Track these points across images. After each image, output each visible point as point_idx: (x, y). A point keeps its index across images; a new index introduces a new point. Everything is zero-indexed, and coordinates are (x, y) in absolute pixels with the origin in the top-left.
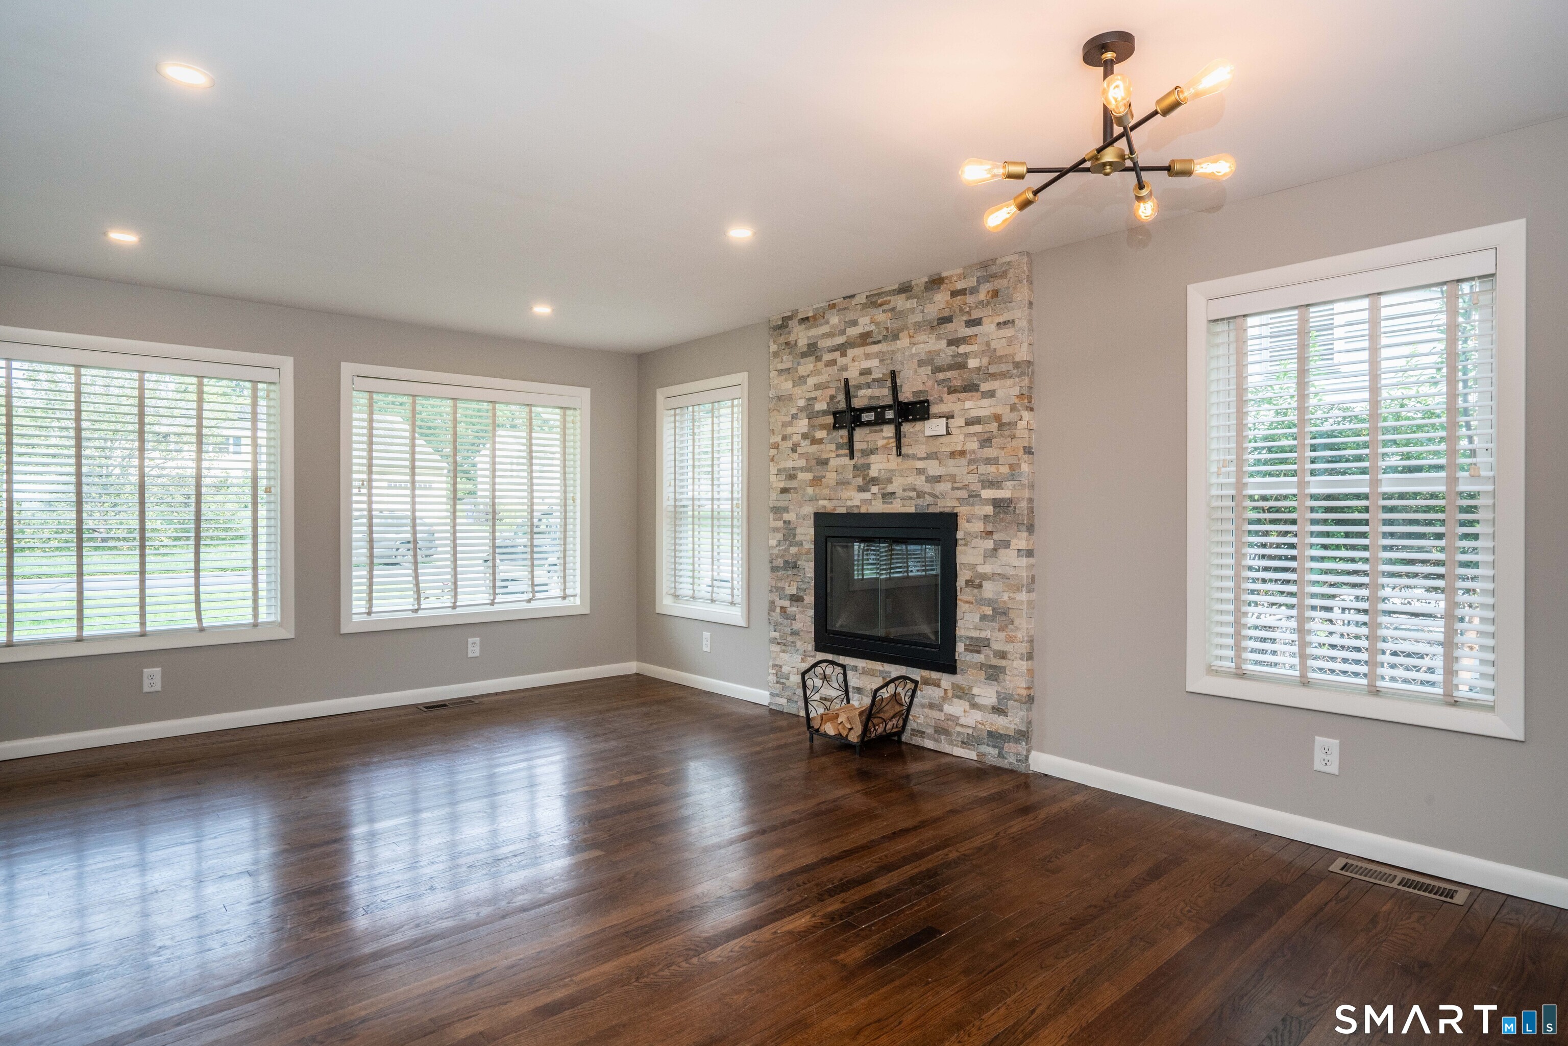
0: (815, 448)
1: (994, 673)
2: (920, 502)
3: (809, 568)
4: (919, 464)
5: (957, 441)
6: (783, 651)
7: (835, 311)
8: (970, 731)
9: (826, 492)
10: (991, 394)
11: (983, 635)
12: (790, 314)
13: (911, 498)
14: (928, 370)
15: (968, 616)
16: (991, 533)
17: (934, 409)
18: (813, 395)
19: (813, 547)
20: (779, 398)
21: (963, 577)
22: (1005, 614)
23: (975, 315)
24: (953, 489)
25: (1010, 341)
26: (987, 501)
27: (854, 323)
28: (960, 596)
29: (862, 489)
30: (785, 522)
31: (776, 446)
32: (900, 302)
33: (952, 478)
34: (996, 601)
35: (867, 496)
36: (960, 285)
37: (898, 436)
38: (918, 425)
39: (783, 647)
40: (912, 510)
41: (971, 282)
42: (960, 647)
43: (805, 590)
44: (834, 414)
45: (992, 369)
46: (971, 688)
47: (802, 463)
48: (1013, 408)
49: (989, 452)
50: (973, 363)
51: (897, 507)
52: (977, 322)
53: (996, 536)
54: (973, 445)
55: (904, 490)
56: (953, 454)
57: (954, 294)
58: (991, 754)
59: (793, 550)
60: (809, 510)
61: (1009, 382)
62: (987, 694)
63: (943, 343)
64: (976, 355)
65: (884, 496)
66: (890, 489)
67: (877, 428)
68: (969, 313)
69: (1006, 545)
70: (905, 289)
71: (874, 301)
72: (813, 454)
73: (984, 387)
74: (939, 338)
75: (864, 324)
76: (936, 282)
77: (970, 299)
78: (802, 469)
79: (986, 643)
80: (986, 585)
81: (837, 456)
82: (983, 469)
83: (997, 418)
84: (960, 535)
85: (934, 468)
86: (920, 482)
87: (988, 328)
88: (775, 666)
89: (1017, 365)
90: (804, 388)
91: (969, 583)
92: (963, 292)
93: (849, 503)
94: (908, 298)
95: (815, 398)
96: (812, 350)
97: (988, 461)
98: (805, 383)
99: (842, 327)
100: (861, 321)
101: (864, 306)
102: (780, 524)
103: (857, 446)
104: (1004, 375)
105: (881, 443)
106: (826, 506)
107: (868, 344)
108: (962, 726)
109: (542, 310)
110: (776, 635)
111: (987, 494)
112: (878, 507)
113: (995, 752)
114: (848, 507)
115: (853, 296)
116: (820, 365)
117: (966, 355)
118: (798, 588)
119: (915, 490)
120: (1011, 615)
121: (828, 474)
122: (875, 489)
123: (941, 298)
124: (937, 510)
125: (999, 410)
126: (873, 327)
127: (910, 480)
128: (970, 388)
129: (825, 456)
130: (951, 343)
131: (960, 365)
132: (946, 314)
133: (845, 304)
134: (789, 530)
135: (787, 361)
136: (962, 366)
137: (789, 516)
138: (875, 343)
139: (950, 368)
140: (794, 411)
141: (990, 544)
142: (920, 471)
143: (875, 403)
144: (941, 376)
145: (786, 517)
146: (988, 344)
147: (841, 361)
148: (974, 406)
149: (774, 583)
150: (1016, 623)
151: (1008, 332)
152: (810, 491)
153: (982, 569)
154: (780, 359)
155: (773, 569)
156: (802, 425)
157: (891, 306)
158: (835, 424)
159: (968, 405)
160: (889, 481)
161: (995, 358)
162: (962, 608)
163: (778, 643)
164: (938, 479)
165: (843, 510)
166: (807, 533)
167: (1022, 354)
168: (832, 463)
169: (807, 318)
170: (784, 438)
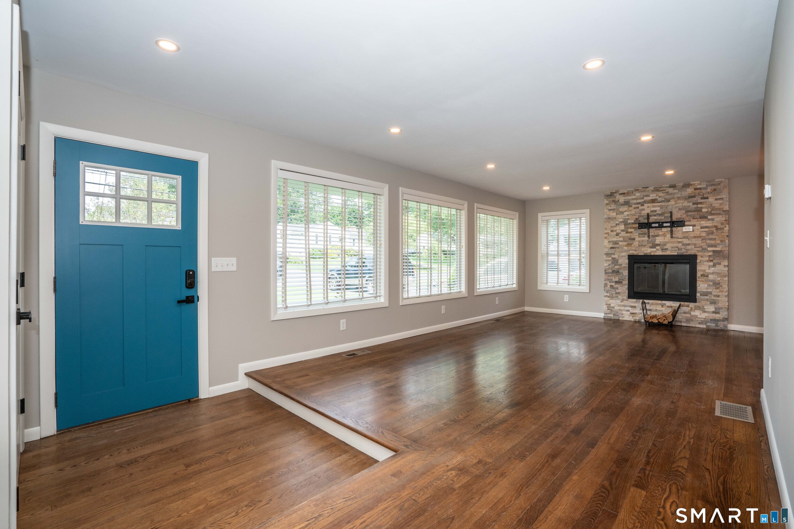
0: (628, 235)
1: (713, 302)
2: (680, 251)
3: (626, 273)
4: (679, 240)
5: (697, 233)
6: (611, 299)
7: (638, 192)
8: (703, 319)
9: (634, 248)
10: (713, 220)
11: (709, 290)
12: (615, 191)
13: (676, 250)
14: (684, 211)
15: (701, 285)
16: (712, 260)
17: (686, 223)
18: (627, 218)
19: (627, 266)
20: (609, 218)
21: (699, 274)
22: (719, 284)
23: (705, 196)
24: (695, 247)
25: (721, 204)
26: (710, 251)
27: (648, 196)
28: (698, 279)
29: (651, 247)
30: (612, 258)
31: (608, 233)
32: (671, 190)
33: (695, 245)
34: (714, 280)
35: (654, 250)
36: (698, 187)
37: (672, 232)
38: (679, 228)
39: (611, 298)
40: (676, 254)
41: (703, 185)
42: (698, 295)
43: (623, 280)
44: (639, 224)
45: (712, 212)
46: (704, 306)
47: (622, 239)
48: (722, 224)
49: (711, 236)
50: (704, 210)
51: (668, 253)
52: (707, 198)
53: (714, 261)
54: (704, 234)
55: (672, 248)
56: (695, 237)
57: (695, 189)
58: (712, 325)
59: (616, 267)
60: (625, 254)
61: (721, 216)
62: (711, 308)
63: (691, 204)
64: (706, 208)
65: (662, 250)
66: (665, 247)
67: (660, 229)
68: (703, 195)
69: (720, 264)
70: (673, 186)
71: (656, 190)
72: (627, 236)
73: (709, 217)
74: (689, 202)
75: (653, 196)
76: (687, 185)
77: (704, 191)
78: (621, 241)
79: (711, 293)
80: (710, 276)
81: (639, 237)
82: (708, 241)
83: (716, 227)
84: (698, 261)
85: (686, 241)
86: (680, 245)
87: (711, 200)
88: (606, 304)
89: (725, 211)
90: (623, 215)
91: (702, 275)
92: (700, 189)
93: (645, 252)
94: (674, 189)
95: (629, 219)
96: (627, 203)
97: (711, 239)
98: (623, 214)
99: (642, 197)
100: (651, 195)
101: (653, 191)
102: (610, 258)
103: (651, 234)
104: (719, 214)
105: (661, 233)
106: (632, 252)
107: (655, 203)
108: (699, 318)
109: (546, 188)
110: (608, 294)
111: (709, 249)
112: (660, 253)
113: (714, 325)
114: (644, 253)
115: (648, 187)
116: (630, 208)
117: (702, 208)
118: (619, 279)
119: (678, 248)
120: (721, 284)
121: (634, 243)
122: (658, 248)
123: (690, 191)
124: (688, 254)
125: (716, 224)
126: (657, 197)
127: (675, 245)
128: (703, 217)
129: (633, 237)
130: (694, 204)
131: (699, 210)
132: (693, 195)
133: (644, 189)
134: (615, 261)
135: (613, 206)
136: (701, 211)
137: (616, 256)
138: (658, 202)
139: (694, 211)
140: (617, 222)
141: (711, 264)
142: (679, 242)
143: (658, 221)
144: (690, 213)
145: (613, 256)
146: (711, 205)
147: (641, 208)
148: (704, 223)
149: (607, 277)
150: (724, 286)
151: (720, 201)
152: (626, 248)
153: (707, 271)
154: (610, 206)
155: (606, 273)
156: (622, 227)
157: (667, 191)
158: (639, 227)
159: (702, 222)
160: (665, 245)
161: (713, 209)
162: (698, 283)
163: (608, 297)
164: (689, 244)
165: (643, 254)
166: (624, 262)
167: (726, 208)
168: (636, 239)
169: (624, 193)
170: (612, 231)
